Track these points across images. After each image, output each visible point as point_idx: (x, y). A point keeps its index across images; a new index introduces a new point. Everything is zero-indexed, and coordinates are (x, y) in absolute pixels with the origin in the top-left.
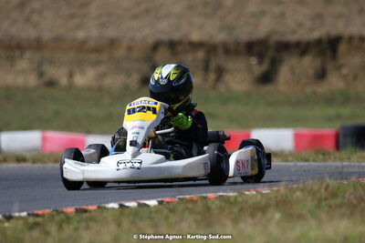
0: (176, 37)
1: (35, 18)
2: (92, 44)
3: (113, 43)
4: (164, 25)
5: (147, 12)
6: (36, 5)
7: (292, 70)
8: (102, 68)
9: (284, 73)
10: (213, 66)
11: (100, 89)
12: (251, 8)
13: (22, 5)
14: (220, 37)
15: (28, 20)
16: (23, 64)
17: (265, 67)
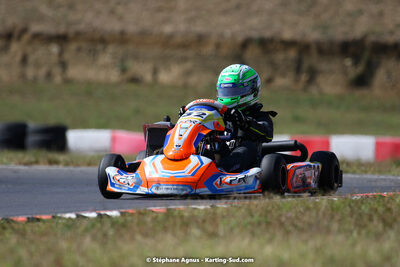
0: (267, 34)
1: (120, 10)
2: (178, 39)
3: (201, 39)
4: (254, 21)
5: (238, 7)
7: (389, 74)
8: (189, 65)
9: (380, 76)
10: (306, 65)
11: (185, 86)
14: (314, 36)
15: (112, 12)
16: (105, 58)
17: (360, 69)
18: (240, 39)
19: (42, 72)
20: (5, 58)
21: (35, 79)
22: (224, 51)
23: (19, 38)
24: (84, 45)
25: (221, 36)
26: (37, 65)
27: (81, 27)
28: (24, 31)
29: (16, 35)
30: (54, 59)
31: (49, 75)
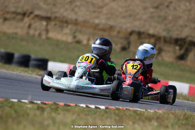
0: (142, 30)
1: (76, 9)
2: (101, 27)
3: (111, 28)
4: (137, 23)
5: (130, 16)
6: (78, 3)
9: (191, 56)
10: (157, 47)
12: (181, 22)
13: (71, 2)
14: (164, 34)
15: (73, 10)
16: (67, 31)
17: (182, 52)
18: (129, 30)
19: (37, 33)
20: (21, 24)
21: (34, 35)
22: (121, 35)
23: (29, 16)
24: (58, 23)
25: (121, 28)
26: (35, 30)
27: (58, 15)
28: (32, 13)
29: (27, 14)
30: (44, 28)
31: (40, 35)
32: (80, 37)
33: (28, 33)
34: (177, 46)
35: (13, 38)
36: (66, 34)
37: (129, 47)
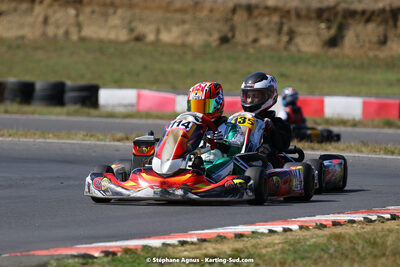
18: (231, 5)
19: (61, 32)
20: (29, 19)
21: (55, 36)
22: (217, 15)
24: (97, 8)
26: (58, 27)
30: (72, 20)
31: (67, 33)
32: (141, 28)
33: (44, 34)
34: (322, 22)
35: (18, 47)
36: (115, 27)
37: (233, 36)
